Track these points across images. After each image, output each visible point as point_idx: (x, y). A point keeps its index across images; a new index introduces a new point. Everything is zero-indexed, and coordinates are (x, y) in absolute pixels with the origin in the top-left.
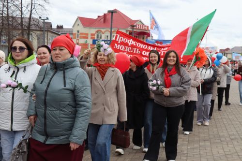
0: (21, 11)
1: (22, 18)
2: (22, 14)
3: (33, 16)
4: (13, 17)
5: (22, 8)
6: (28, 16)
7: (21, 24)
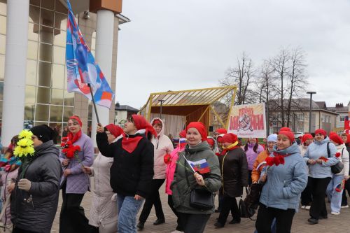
0: (282, 95)
1: (282, 101)
2: (282, 97)
3: (293, 98)
4: (273, 101)
5: (282, 91)
6: (288, 98)
7: (282, 107)
